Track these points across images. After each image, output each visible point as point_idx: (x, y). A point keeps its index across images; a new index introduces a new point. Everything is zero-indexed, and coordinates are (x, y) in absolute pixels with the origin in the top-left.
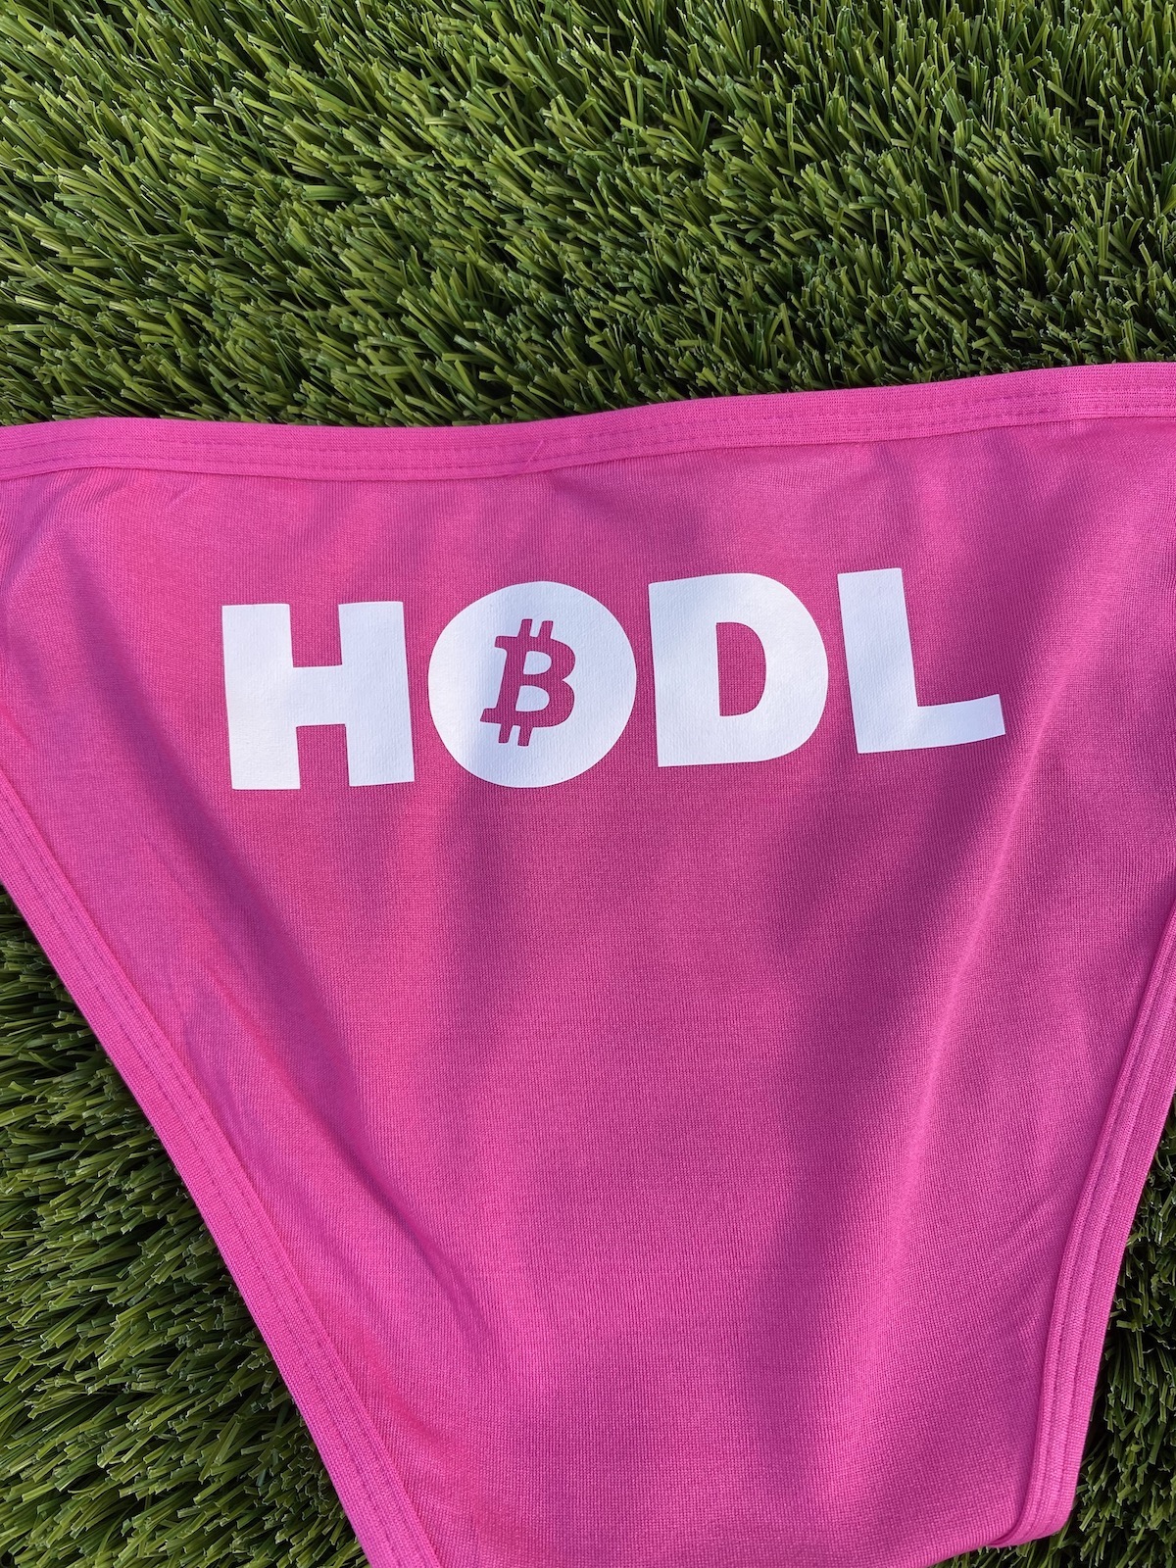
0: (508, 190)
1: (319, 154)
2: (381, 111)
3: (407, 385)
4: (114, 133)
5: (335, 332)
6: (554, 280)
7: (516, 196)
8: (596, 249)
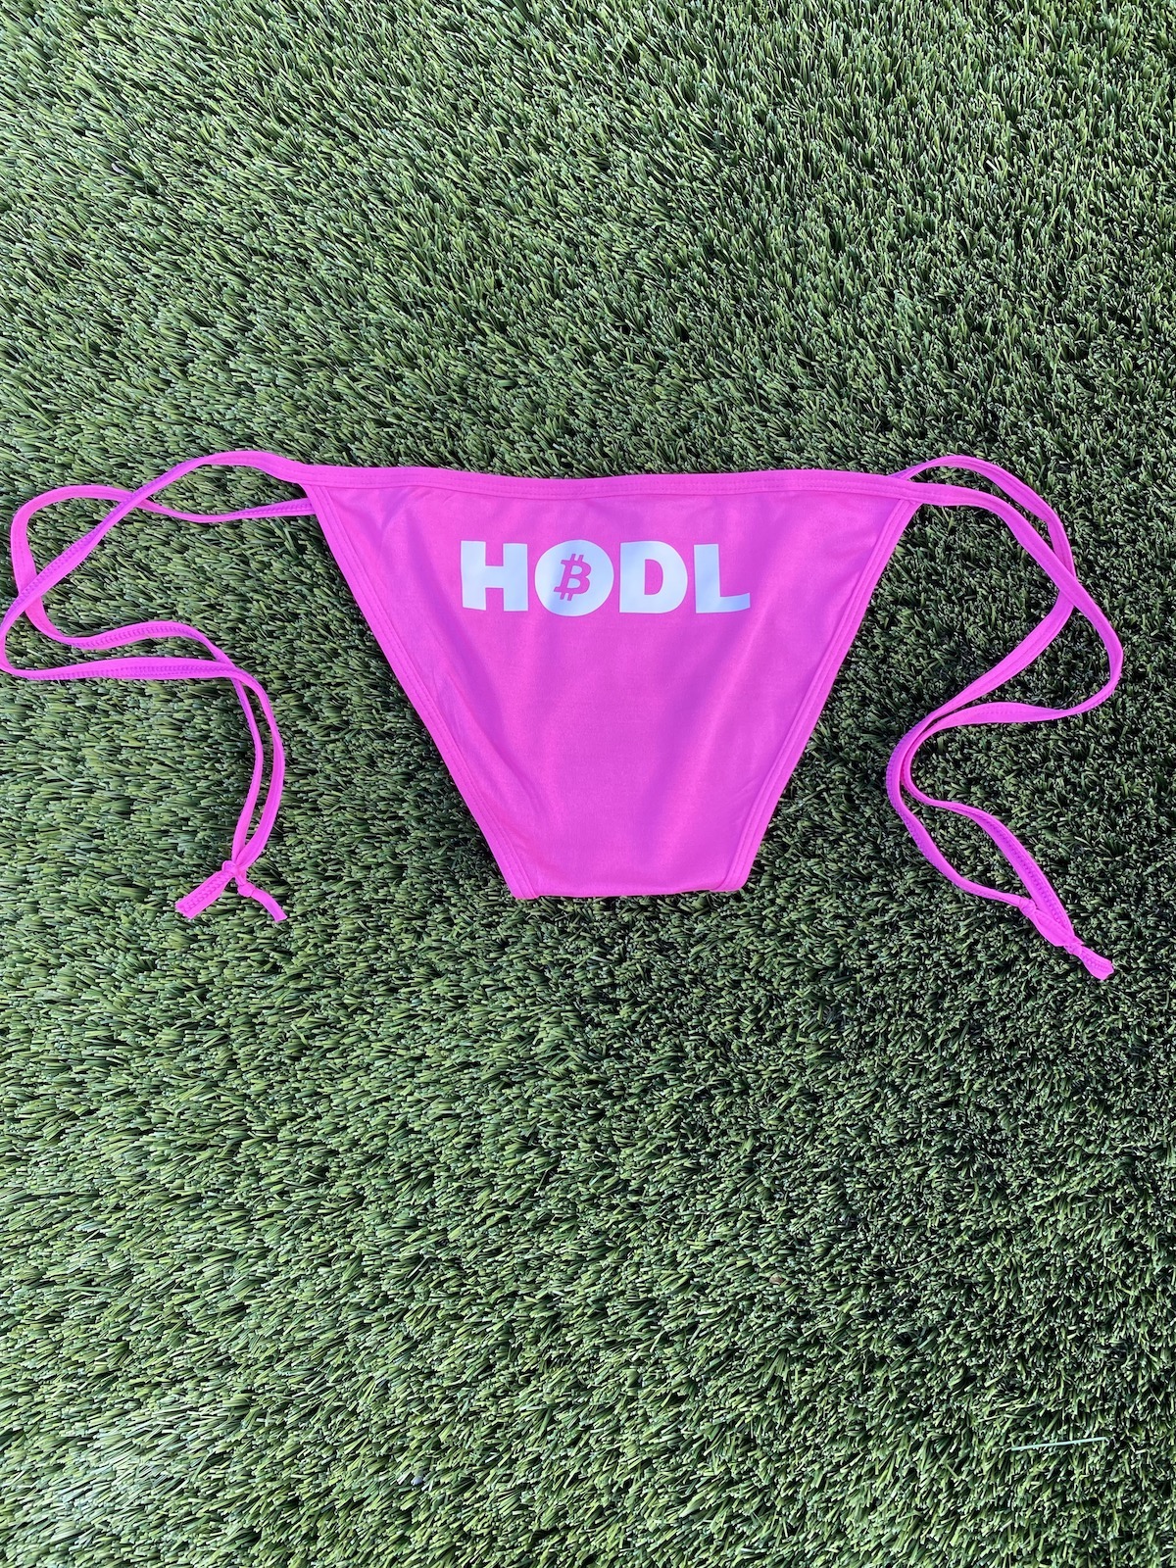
0: (577, 386)
1: (505, 368)
2: (531, 353)
3: (533, 461)
4: (427, 356)
5: (507, 439)
6: (593, 424)
7: (581, 389)
8: (610, 412)
